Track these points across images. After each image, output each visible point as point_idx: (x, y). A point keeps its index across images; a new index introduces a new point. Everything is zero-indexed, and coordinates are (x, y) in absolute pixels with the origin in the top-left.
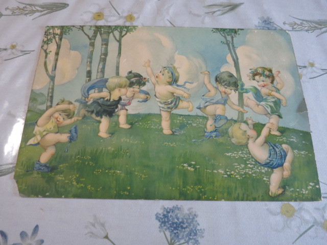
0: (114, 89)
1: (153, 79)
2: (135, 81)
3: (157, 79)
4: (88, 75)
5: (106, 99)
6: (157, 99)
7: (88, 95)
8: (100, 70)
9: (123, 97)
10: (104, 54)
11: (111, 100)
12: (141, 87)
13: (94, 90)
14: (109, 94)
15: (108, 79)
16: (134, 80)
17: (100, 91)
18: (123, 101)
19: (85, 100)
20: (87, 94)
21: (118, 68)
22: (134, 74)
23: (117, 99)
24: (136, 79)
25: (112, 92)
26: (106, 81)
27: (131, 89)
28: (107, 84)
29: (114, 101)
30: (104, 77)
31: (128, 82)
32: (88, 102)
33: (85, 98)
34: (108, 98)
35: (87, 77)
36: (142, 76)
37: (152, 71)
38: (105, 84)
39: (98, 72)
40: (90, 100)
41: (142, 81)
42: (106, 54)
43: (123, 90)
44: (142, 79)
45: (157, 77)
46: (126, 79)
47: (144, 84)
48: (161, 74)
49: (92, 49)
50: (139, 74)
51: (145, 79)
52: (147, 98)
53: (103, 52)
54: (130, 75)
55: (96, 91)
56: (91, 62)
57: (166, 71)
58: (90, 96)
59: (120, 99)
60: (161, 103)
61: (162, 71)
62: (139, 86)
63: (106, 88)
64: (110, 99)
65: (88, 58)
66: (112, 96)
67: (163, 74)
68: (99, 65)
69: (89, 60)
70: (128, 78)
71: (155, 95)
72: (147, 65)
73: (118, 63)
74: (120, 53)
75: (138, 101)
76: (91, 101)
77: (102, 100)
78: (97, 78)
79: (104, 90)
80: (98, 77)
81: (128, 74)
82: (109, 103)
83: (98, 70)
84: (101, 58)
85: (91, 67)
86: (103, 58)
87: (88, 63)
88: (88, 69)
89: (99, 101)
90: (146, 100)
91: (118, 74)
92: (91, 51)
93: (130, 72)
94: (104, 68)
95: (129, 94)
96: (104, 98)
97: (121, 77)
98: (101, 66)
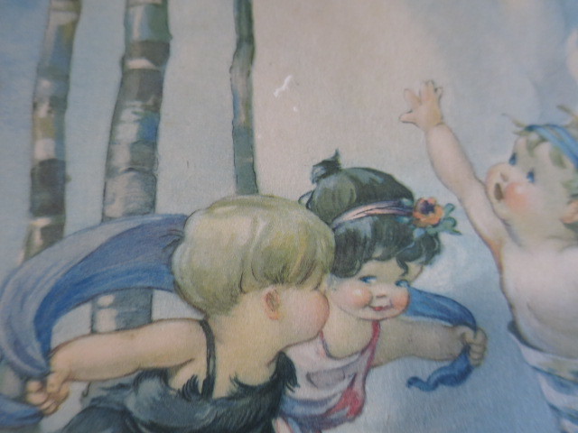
0: (235, 293)
1: (479, 211)
2: (365, 228)
3: (502, 209)
4: (45, 196)
5: (179, 381)
6: (533, 357)
7: (48, 353)
8: (122, 158)
9: (305, 358)
10: (145, 43)
11: (222, 389)
12: (413, 266)
13: (85, 309)
14: (200, 337)
15: (184, 220)
16: (358, 218)
17: (137, 318)
18: (303, 391)
19: (21, 398)
20: (34, 350)
21: (243, 136)
22: (353, 176)
23: (258, 375)
24: (372, 208)
25: (220, 324)
26: (173, 233)
27: (352, 290)
28: (181, 257)
29: (244, 389)
30: (152, 205)
31: (325, 240)
32: (41, 415)
33: (25, 378)
34: (198, 369)
35: (36, 211)
36: (409, 195)
37: (463, 154)
38: (169, 264)
39: (110, 172)
40: (59, 400)
41: (415, 223)
42: (158, 48)
43: (299, 302)
44: (409, 212)
45: (500, 194)
46: (312, 219)
47: (430, 248)
48: (516, 174)
49: (64, 18)
50: (389, 179)
51: (429, 208)
52: (466, 350)
53: (137, 35)
54: (331, 182)
55: (107, 320)
56: (59, 103)
57: (544, 150)
58: (61, 361)
59: (284, 371)
60: (561, 384)
61: (522, 152)
62: (403, 263)
63: (176, 288)
64: (210, 382)
65: (42, 72)
66: (221, 350)
67: (531, 175)
68: (115, 120)
69: (45, 84)
70: (323, 207)
71: (513, 327)
72: (423, 112)
73: (243, 104)
74: (246, 40)
75: (413, 381)
76: (71, 409)
77: (151, 387)
78: (105, 219)
79: (164, 303)
80: (116, 209)
81: (317, 179)
82: (205, 414)
83: (110, 156)
84: (126, 73)
85: (59, 136)
86: (143, 71)
87: (43, 110)
88: (44, 149)
89: (131, 403)
90: (458, 372)
91: (247, 179)
92: (61, 29)
93: (331, 166)
94: (149, 138)
95: (345, 330)
96: (163, 374)
97: (270, 203)
98: (129, 131)
